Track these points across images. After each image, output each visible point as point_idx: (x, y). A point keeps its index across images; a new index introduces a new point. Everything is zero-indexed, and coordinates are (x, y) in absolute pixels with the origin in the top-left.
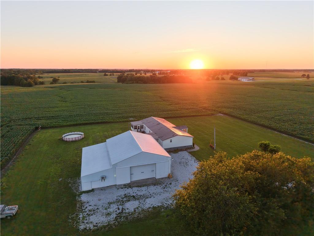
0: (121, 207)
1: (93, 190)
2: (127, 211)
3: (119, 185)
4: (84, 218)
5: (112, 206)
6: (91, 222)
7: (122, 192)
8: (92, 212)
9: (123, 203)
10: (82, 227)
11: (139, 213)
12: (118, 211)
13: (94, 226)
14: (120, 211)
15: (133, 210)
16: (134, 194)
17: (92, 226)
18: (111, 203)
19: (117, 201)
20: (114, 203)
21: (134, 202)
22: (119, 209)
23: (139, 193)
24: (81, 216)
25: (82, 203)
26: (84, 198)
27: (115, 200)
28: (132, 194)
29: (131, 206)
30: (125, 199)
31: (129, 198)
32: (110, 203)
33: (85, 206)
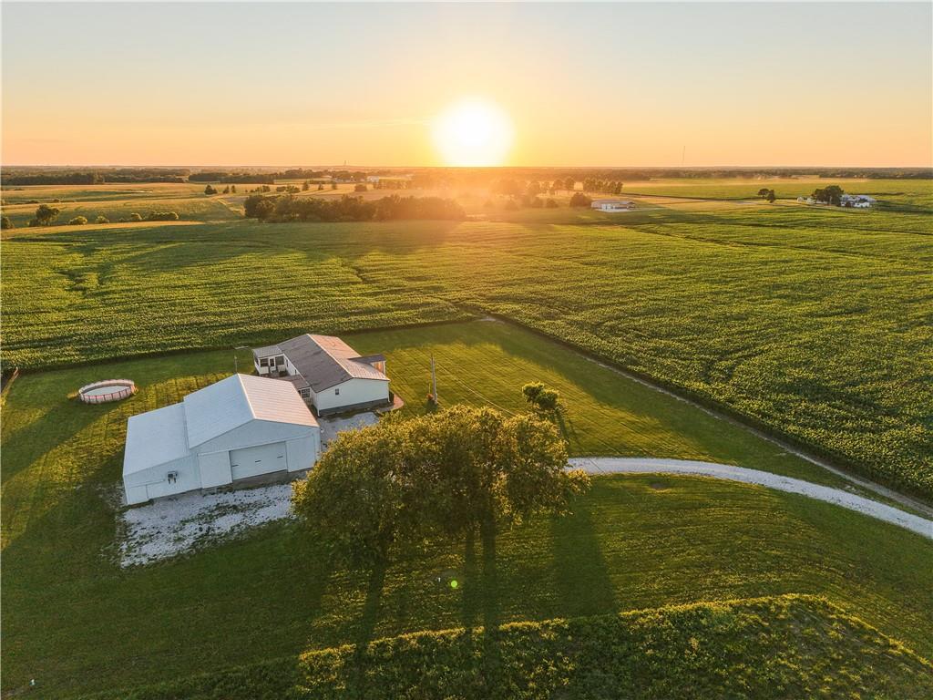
0: (205, 527)
1: (151, 502)
2: (217, 531)
3: (208, 489)
4: (129, 549)
5: (187, 525)
6: (144, 555)
7: (211, 502)
8: (148, 539)
9: (211, 518)
10: (126, 563)
11: (240, 533)
12: (200, 534)
13: (150, 560)
14: (204, 532)
15: (229, 529)
16: (238, 503)
17: (145, 561)
18: (187, 521)
19: (200, 517)
20: (193, 520)
21: (235, 516)
22: (201, 530)
23: (247, 500)
24: (125, 546)
25: (127, 527)
26: (130, 516)
27: (195, 515)
28: (232, 503)
29: (225, 524)
30: (216, 513)
31: (223, 510)
32: (184, 522)
33: (133, 531)
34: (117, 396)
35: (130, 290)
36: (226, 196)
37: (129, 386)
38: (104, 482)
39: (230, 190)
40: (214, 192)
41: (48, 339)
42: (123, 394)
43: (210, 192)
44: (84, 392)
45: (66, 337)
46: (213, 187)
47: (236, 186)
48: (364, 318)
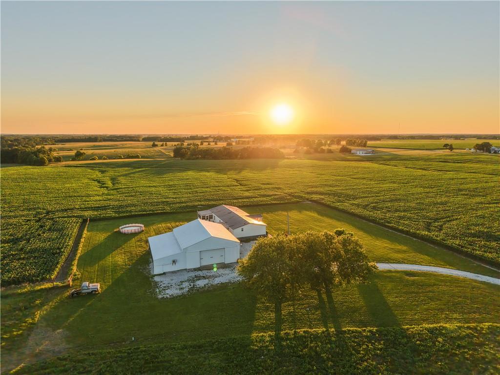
0: (192, 284)
1: (164, 273)
2: (198, 286)
3: (189, 269)
4: (160, 291)
5: (183, 283)
6: (168, 294)
7: (193, 274)
8: (167, 288)
9: (194, 281)
10: (160, 297)
11: (209, 287)
12: (190, 287)
13: (170, 296)
14: (192, 286)
15: (203, 285)
16: (204, 275)
17: (168, 296)
18: (183, 282)
19: (188, 280)
20: (186, 281)
21: (205, 280)
22: (190, 285)
23: (208, 274)
24: (157, 290)
25: (156, 283)
26: (156, 279)
27: (186, 279)
28: (202, 275)
29: (201, 283)
30: (195, 279)
31: (199, 278)
32: (182, 282)
33: (160, 285)
34: (137, 231)
35: (129, 188)
36: (163, 147)
37: (141, 227)
38: (141, 265)
39: (164, 145)
40: (156, 146)
41: (99, 207)
42: (140, 230)
43: (154, 145)
44: (122, 229)
45: (106, 206)
46: (156, 143)
47: (167, 143)
48: (245, 200)
